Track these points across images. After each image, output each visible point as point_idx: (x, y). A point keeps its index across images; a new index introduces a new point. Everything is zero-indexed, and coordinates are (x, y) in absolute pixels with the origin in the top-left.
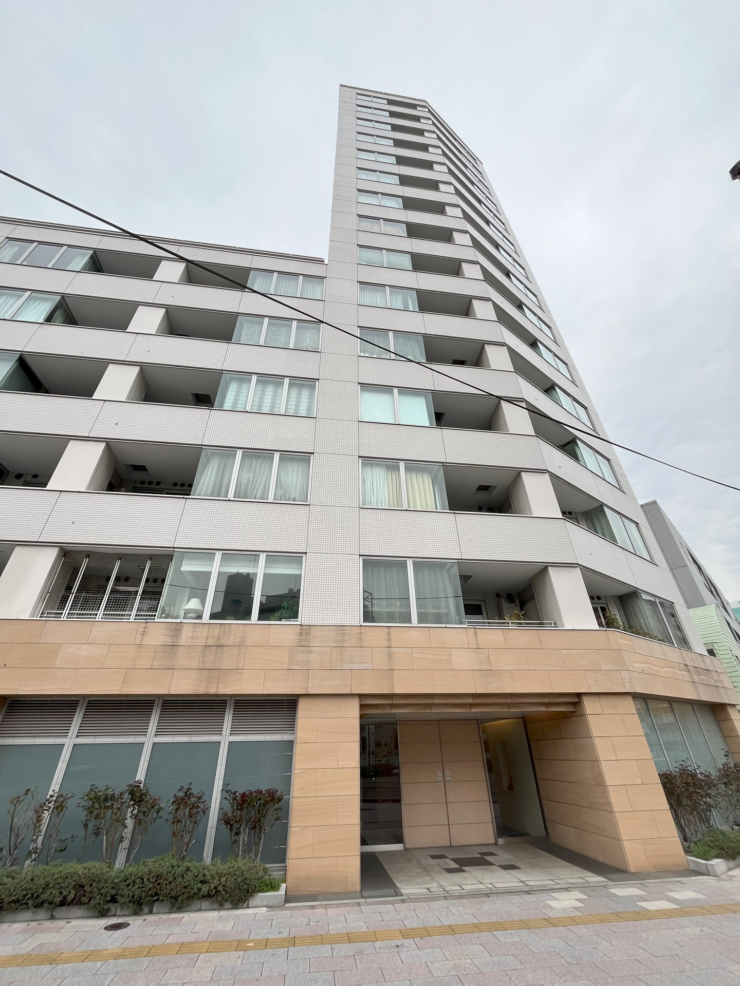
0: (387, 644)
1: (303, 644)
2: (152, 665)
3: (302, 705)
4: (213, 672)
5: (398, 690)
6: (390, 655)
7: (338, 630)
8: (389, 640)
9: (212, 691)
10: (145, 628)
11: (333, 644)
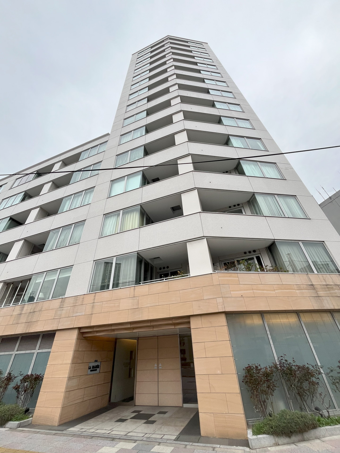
0: (93, 302)
1: (61, 307)
2: (13, 323)
3: (57, 334)
4: (29, 323)
5: (92, 324)
6: (93, 307)
7: (75, 298)
8: (94, 299)
9: (27, 332)
10: (14, 308)
11: (72, 305)
